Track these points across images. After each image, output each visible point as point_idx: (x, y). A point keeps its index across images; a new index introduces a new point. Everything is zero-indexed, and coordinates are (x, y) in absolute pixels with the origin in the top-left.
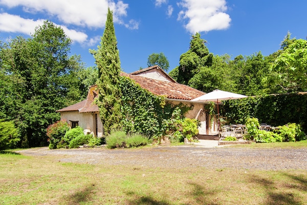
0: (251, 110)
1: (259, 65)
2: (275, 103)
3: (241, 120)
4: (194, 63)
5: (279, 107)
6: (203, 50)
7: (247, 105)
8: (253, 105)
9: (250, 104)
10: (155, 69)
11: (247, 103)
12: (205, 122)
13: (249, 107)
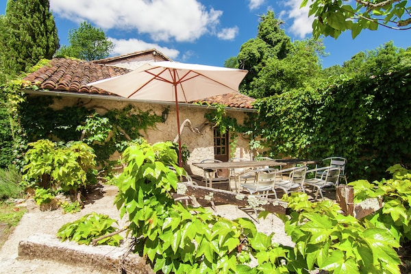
0: (308, 120)
1: (388, 60)
2: (370, 97)
3: (288, 145)
4: (258, 55)
5: (383, 108)
6: (277, 35)
7: (299, 109)
8: (312, 107)
9: (306, 106)
10: (150, 56)
11: (299, 104)
12: (212, 148)
13: (304, 113)
